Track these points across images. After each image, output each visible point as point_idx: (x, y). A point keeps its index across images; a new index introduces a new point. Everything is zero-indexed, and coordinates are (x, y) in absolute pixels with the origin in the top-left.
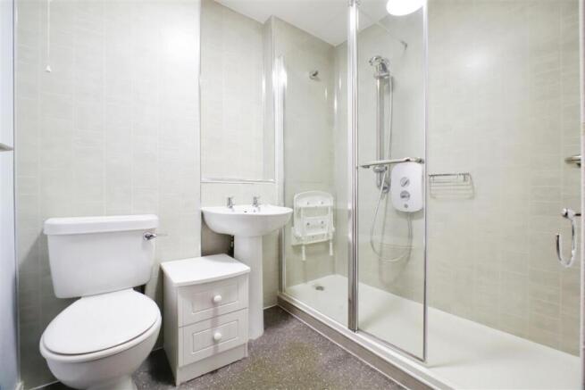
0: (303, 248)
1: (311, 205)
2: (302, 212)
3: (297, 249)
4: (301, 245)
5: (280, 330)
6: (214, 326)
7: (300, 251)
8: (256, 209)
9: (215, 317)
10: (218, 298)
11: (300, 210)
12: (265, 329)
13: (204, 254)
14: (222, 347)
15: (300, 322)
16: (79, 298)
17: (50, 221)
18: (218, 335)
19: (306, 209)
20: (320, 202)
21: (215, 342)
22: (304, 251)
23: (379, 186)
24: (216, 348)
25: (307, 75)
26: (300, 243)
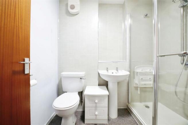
0: (139, 88)
1: (143, 71)
2: (138, 74)
3: (136, 88)
4: (138, 87)
5: (123, 119)
6: (96, 110)
7: (137, 89)
8: (117, 72)
9: (96, 107)
10: (96, 101)
11: (137, 73)
12: (118, 116)
13: (99, 85)
14: (98, 117)
15: (133, 118)
16: (67, 92)
17: (62, 73)
18: (97, 113)
19: (140, 73)
20: (149, 70)
21: (96, 115)
22: (139, 90)
23: (182, 64)
24: (96, 117)
25: (143, 16)
26: (138, 86)
